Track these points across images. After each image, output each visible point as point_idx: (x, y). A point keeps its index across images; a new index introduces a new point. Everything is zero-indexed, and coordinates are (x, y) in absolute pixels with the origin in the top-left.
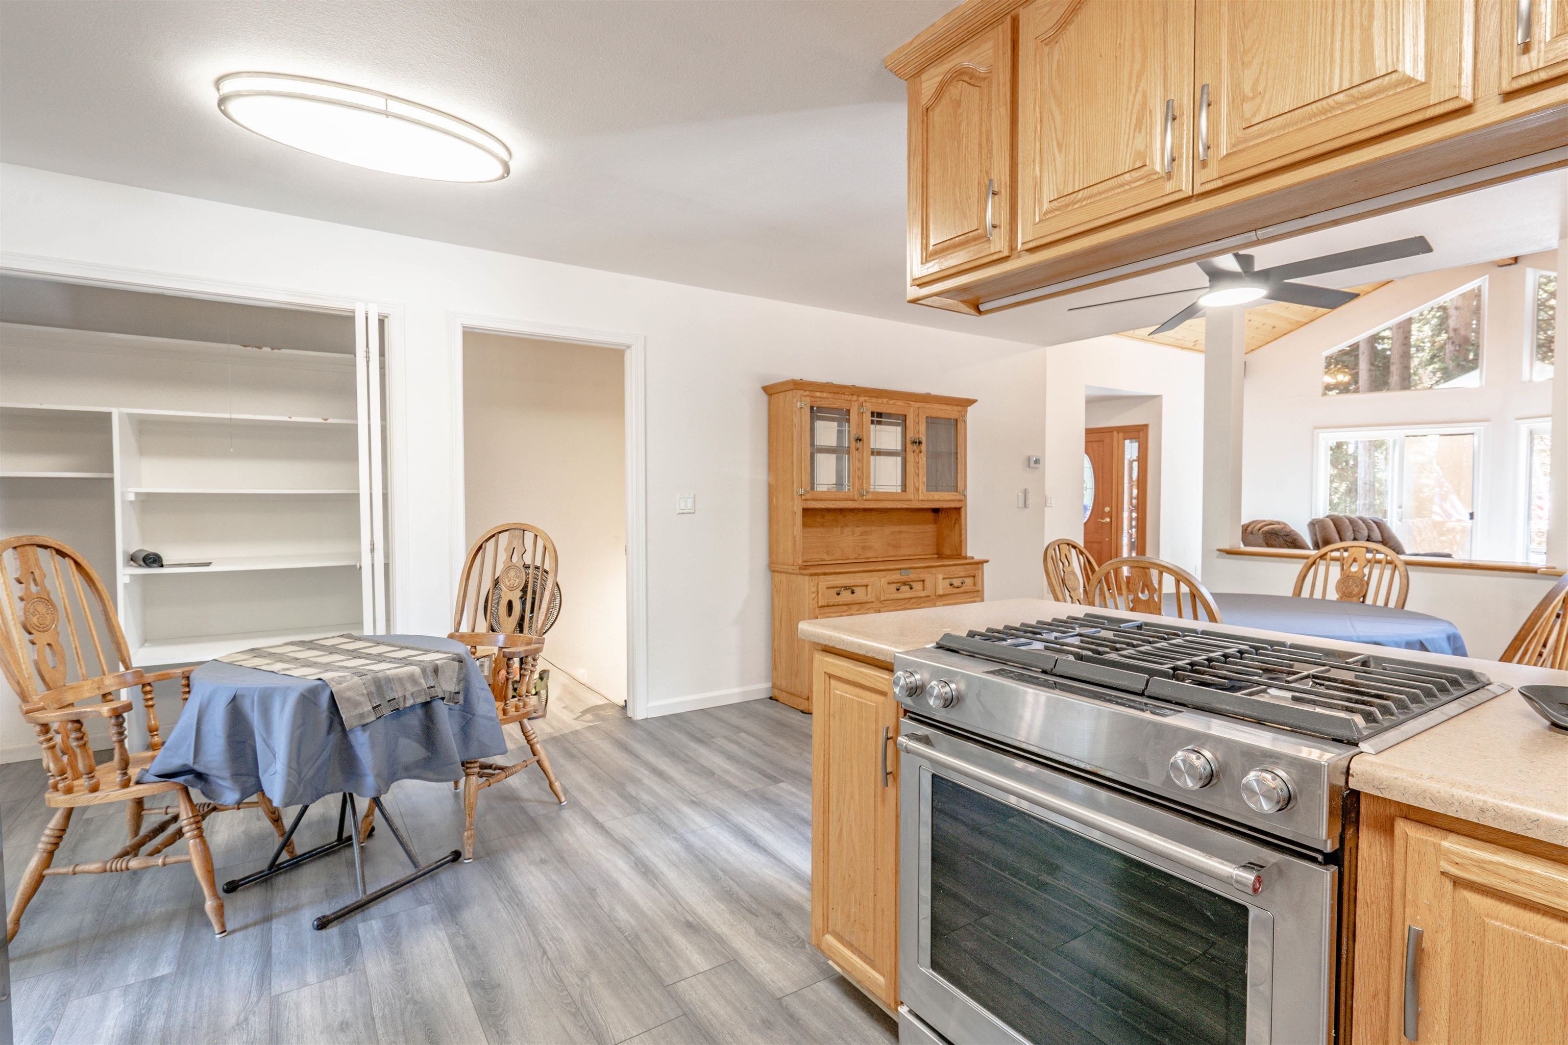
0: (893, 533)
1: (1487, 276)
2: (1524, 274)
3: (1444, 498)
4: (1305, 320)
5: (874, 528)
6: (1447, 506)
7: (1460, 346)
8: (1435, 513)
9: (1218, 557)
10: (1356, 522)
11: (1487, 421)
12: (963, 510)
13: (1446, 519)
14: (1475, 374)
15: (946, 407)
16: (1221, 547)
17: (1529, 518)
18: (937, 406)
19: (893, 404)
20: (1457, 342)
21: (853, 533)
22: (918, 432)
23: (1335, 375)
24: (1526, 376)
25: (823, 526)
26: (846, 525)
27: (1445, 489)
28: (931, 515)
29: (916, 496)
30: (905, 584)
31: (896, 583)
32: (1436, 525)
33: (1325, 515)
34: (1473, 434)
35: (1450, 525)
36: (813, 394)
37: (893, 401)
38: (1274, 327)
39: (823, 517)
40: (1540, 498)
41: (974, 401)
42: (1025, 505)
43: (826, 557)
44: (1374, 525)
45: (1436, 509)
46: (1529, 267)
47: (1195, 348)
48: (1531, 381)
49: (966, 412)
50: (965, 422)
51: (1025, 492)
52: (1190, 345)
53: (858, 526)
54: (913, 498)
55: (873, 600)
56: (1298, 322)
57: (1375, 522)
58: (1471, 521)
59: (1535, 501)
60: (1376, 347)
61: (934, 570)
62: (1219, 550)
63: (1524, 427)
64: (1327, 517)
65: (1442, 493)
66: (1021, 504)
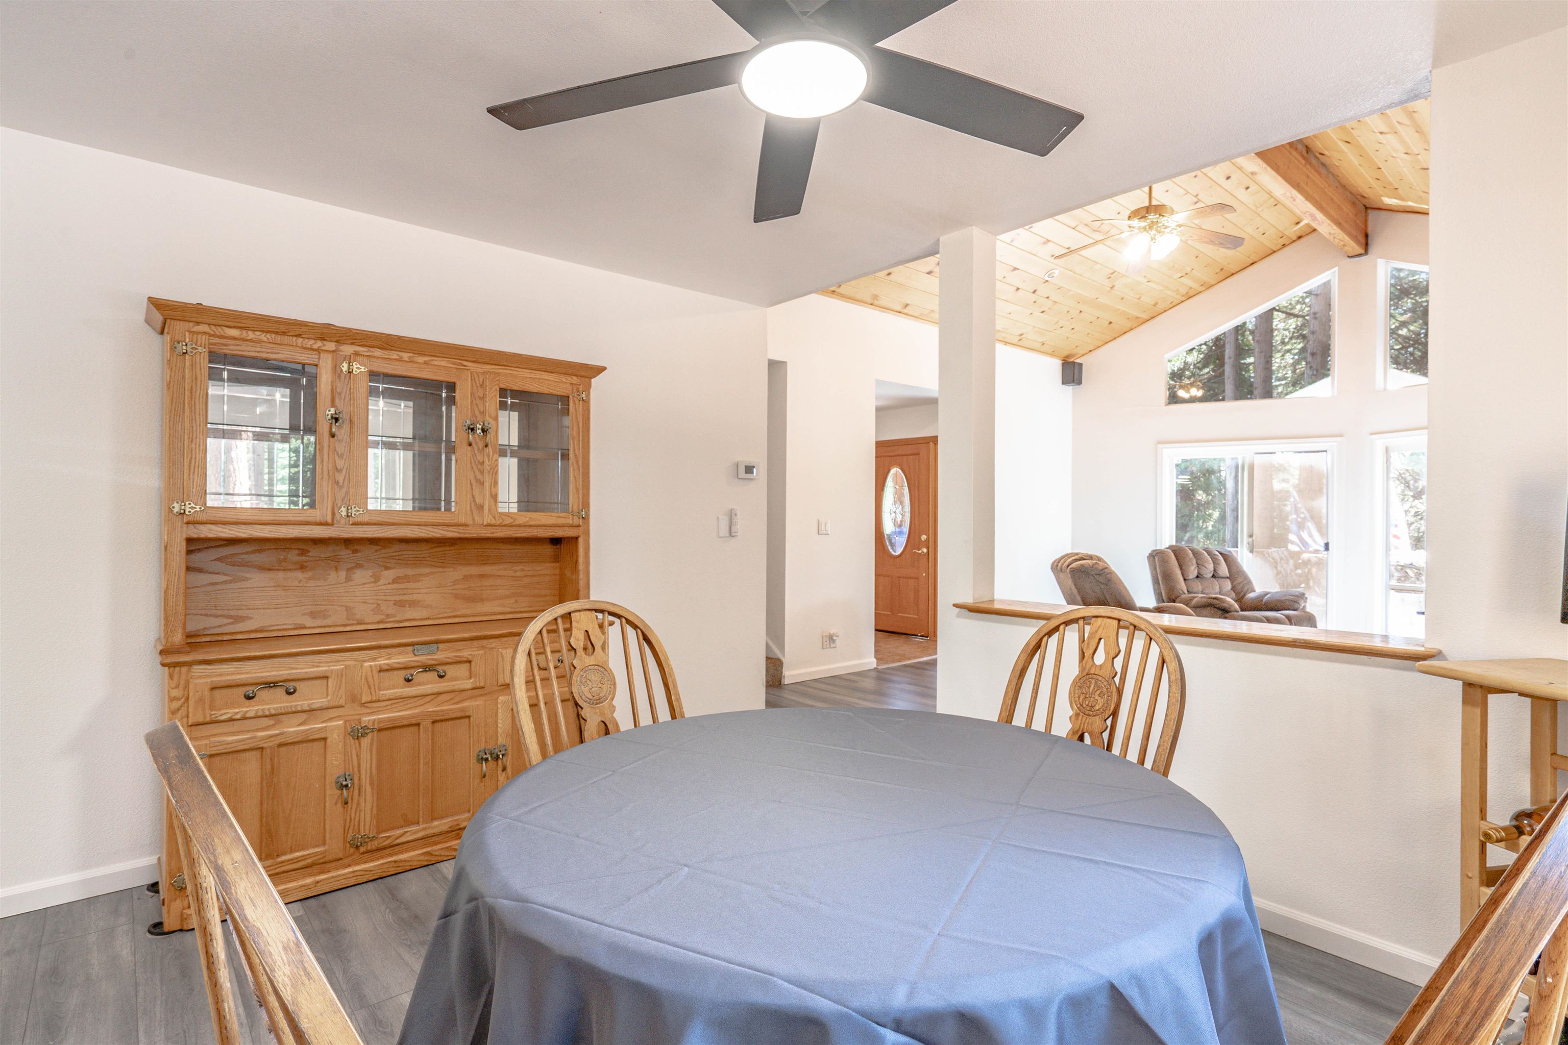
0: (466, 578)
1: (1336, 269)
2: (1375, 266)
3: (1301, 526)
4: (1145, 316)
5: (427, 570)
6: (1305, 535)
7: (1317, 371)
8: (1293, 543)
9: (958, 616)
10: (1202, 554)
11: (1341, 436)
12: (581, 541)
13: (1303, 549)
14: (1326, 381)
15: (545, 376)
16: (960, 600)
17: (1388, 549)
18: (526, 373)
19: (425, 363)
20: (1314, 367)
21: (376, 579)
22: (483, 413)
23: (1189, 390)
24: (1379, 383)
25: (302, 567)
26: (359, 566)
27: (1302, 516)
28: (548, 549)
29: (477, 518)
30: (427, 668)
31: (405, 668)
32: (1295, 555)
33: (1167, 546)
34: (1326, 451)
35: (1305, 556)
36: (219, 331)
37: (426, 359)
38: (1110, 323)
39: (303, 552)
40: (1396, 526)
41: (603, 369)
42: (731, 534)
43: (308, 622)
44: (1221, 558)
45: (1292, 537)
46: (1381, 257)
47: (1021, 343)
48: (1385, 390)
49: (590, 386)
50: (586, 402)
51: (731, 515)
52: (1015, 340)
53: (387, 568)
54: (470, 522)
55: (342, 702)
56: (1137, 318)
57: (1221, 554)
58: (1326, 552)
59: (1393, 530)
60: (1244, 375)
61: (493, 643)
62: (956, 605)
63: (1380, 443)
64: (1168, 548)
65: (1299, 520)
66: (724, 531)
